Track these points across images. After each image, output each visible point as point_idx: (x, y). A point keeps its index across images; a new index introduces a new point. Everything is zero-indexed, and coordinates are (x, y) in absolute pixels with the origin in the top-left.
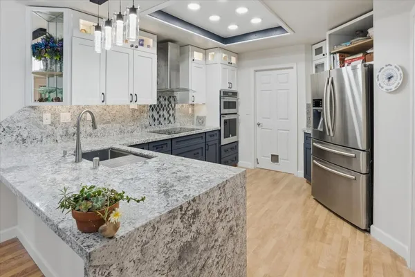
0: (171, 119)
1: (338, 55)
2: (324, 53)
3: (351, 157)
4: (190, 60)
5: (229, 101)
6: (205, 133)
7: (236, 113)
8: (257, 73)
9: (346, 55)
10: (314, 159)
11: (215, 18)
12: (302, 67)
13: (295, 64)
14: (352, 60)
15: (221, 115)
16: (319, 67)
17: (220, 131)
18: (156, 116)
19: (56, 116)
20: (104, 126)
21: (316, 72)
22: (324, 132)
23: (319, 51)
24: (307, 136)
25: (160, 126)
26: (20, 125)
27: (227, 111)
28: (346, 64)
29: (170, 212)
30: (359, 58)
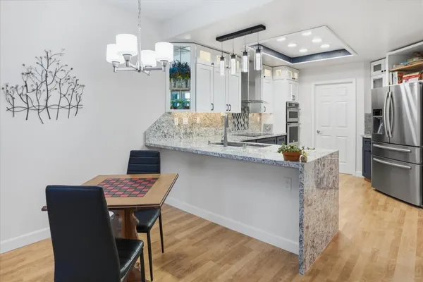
0: (246, 125)
1: (397, 72)
2: (383, 69)
3: (407, 152)
4: (262, 77)
5: (293, 111)
6: (277, 137)
7: (297, 122)
8: (317, 87)
9: (404, 73)
10: (373, 157)
11: (292, 45)
12: (361, 81)
13: (355, 80)
14: (410, 77)
15: (287, 122)
16: (378, 82)
17: (286, 136)
18: (236, 123)
19: (181, 119)
20: (206, 129)
21: (374, 87)
22: (384, 134)
23: (377, 68)
24: (366, 141)
25: (239, 131)
26: (163, 124)
27: (292, 120)
28: (404, 81)
30: (416, 76)
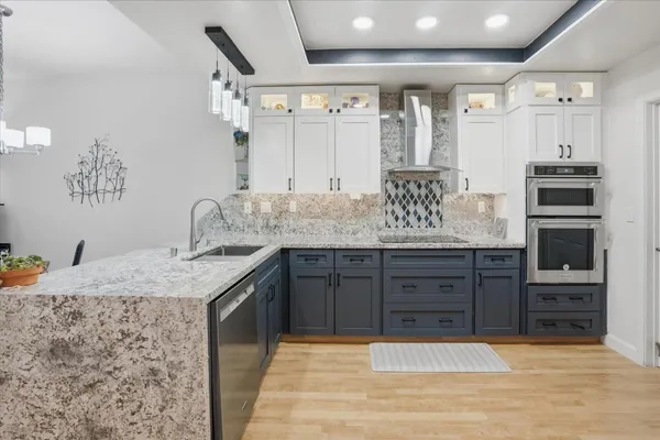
4: (460, 111)
6: (474, 250)
15: (528, 216)
17: (522, 251)
18: (401, 213)
19: (256, 205)
20: (312, 221)
25: (408, 229)
29: (39, 296)
